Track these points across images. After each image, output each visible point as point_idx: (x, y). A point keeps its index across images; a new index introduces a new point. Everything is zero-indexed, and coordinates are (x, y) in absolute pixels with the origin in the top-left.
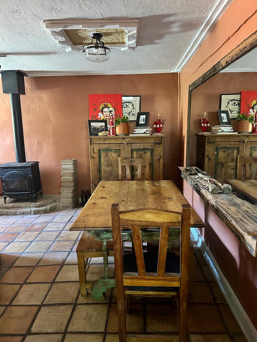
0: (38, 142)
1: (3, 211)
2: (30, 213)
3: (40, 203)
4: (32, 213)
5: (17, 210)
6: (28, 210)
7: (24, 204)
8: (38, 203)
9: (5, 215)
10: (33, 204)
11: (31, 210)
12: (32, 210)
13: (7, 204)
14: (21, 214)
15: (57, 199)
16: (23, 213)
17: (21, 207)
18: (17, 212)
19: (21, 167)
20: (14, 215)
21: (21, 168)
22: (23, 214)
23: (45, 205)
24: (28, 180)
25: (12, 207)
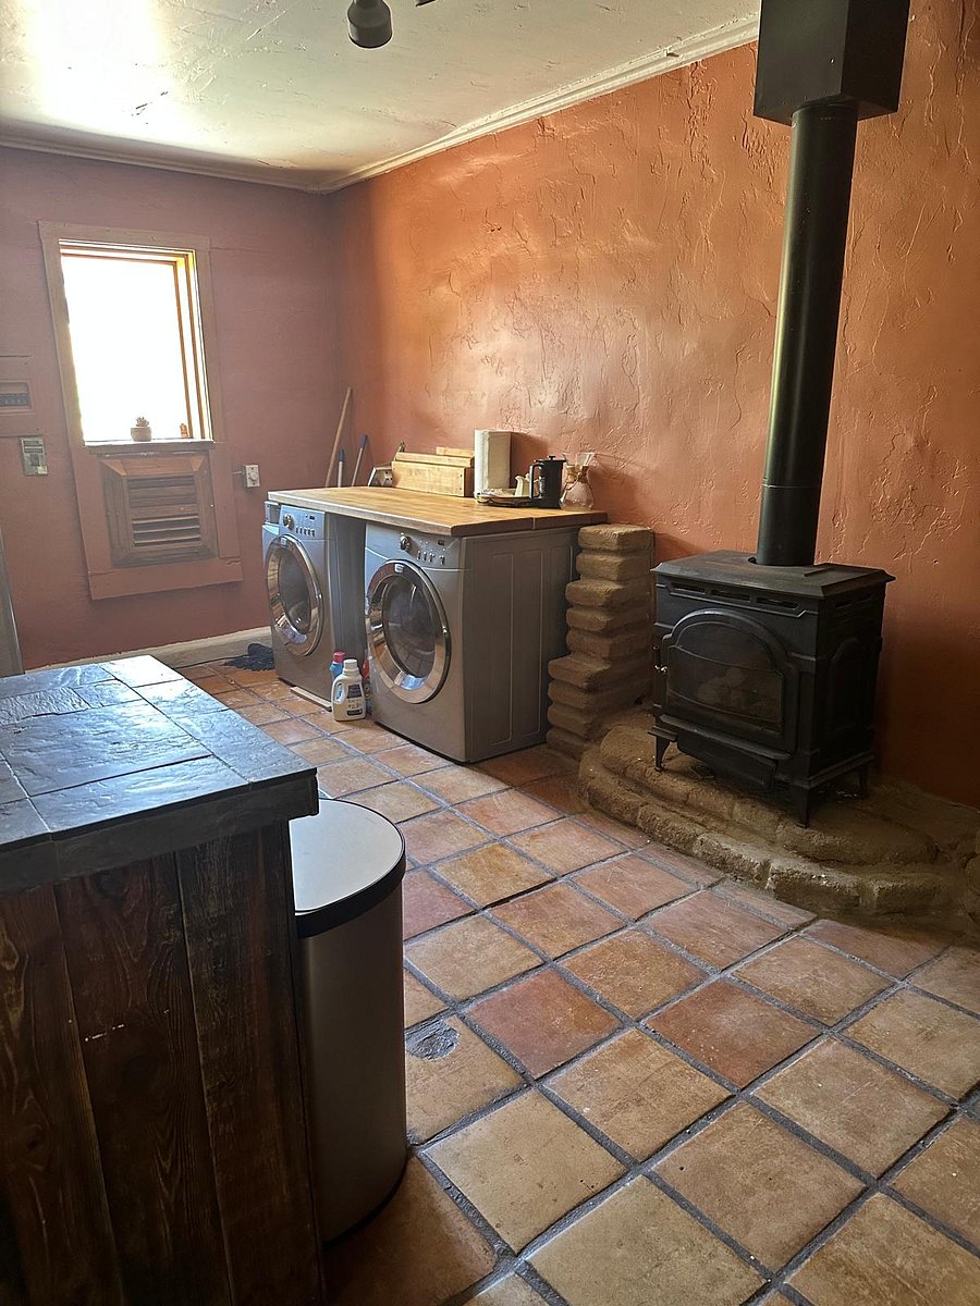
0: (920, 445)
1: (636, 810)
2: (754, 877)
3: (829, 840)
4: (769, 883)
5: (699, 829)
6: (750, 854)
7: (739, 811)
8: (817, 839)
9: (640, 828)
10: (788, 830)
11: (766, 865)
12: (775, 865)
13: (664, 775)
14: (710, 863)
15: (953, 847)
16: (723, 862)
17: (727, 817)
18: (694, 839)
19: (762, 596)
20: (677, 849)
21: (760, 600)
22: (723, 864)
23: (861, 863)
24: (785, 682)
25: (685, 802)
